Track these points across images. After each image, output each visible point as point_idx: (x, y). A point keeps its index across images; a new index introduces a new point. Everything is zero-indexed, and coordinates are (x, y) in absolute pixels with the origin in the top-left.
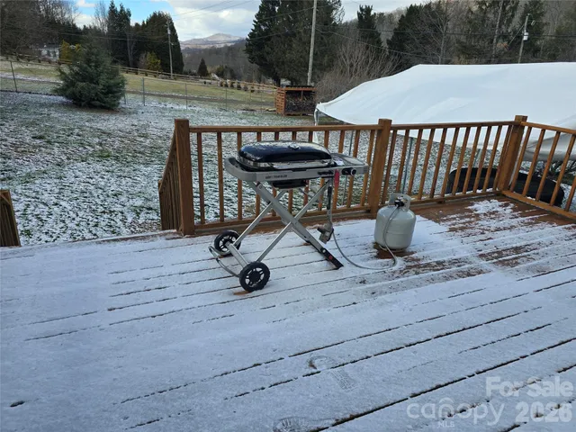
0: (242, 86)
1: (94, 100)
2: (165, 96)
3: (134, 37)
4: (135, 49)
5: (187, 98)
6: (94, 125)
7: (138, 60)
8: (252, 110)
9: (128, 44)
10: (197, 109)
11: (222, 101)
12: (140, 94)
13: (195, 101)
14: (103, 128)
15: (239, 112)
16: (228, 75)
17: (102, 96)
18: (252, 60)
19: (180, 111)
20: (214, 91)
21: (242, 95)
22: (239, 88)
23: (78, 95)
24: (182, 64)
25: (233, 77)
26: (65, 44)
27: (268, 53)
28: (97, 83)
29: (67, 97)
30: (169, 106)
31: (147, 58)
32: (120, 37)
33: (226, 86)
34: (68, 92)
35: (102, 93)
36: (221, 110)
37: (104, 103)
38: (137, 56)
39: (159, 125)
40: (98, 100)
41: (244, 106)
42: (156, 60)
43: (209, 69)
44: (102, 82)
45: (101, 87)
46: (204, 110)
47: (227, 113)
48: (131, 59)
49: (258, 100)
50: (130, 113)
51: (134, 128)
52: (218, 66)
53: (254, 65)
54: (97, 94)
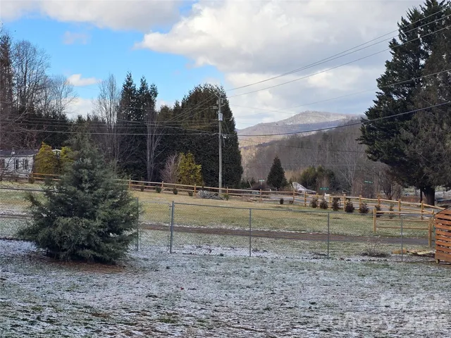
0: (356, 205)
1: (83, 247)
2: (208, 232)
3: (159, 130)
4: (158, 148)
5: (249, 234)
6: (80, 298)
7: (163, 168)
8: (383, 255)
9: (149, 141)
10: (270, 255)
11: (318, 236)
12: (165, 229)
13: (265, 240)
14: (94, 304)
15: (355, 260)
16: (325, 183)
17: (98, 239)
18: (375, 155)
19: (237, 260)
20: (300, 217)
21: (357, 223)
22: (350, 209)
23: (57, 239)
24: (240, 171)
25: (335, 187)
26: (45, 148)
27: (407, 142)
28: (93, 216)
29: (37, 244)
30: (216, 251)
31: (179, 163)
32: (136, 131)
33: (324, 206)
34: (40, 236)
35: (99, 233)
36: (318, 255)
37: (102, 252)
38: (161, 160)
39: (199, 294)
40: (89, 247)
41: (363, 246)
42: (194, 166)
43: (288, 175)
44: (101, 214)
45: (98, 223)
46: (283, 257)
47: (329, 263)
48: (150, 165)
49: (392, 232)
50: (144, 269)
51: (152, 302)
52: (306, 169)
53: (379, 163)
54: (89, 237)
